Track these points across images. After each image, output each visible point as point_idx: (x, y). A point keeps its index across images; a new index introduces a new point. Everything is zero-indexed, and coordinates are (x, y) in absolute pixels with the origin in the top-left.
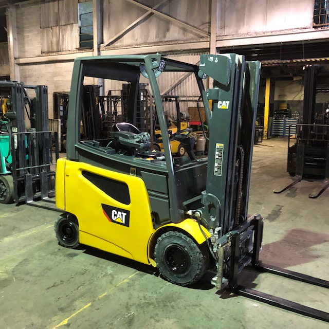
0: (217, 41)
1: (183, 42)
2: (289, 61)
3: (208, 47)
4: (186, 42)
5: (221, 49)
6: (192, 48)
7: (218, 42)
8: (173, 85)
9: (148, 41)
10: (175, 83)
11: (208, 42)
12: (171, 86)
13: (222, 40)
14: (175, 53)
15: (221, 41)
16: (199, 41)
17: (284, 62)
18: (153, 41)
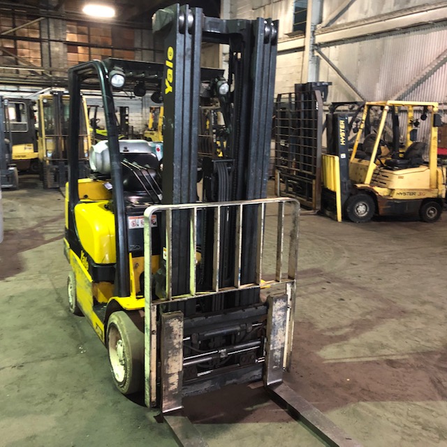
9: (382, 13)
18: (389, 11)
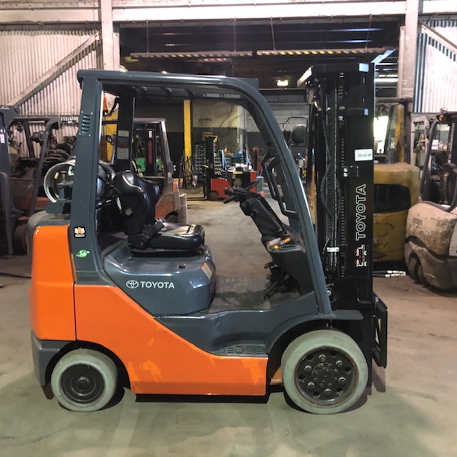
0: (113, 8)
1: (41, 6)
2: (250, 54)
3: (97, 19)
4: (48, 6)
5: (122, 26)
6: (62, 19)
7: (115, 10)
8: (27, 92)
10: (32, 89)
11: (96, 11)
12: (22, 93)
13: (123, 8)
14: (25, 27)
15: (122, 10)
16: (76, 6)
17: (242, 54)
